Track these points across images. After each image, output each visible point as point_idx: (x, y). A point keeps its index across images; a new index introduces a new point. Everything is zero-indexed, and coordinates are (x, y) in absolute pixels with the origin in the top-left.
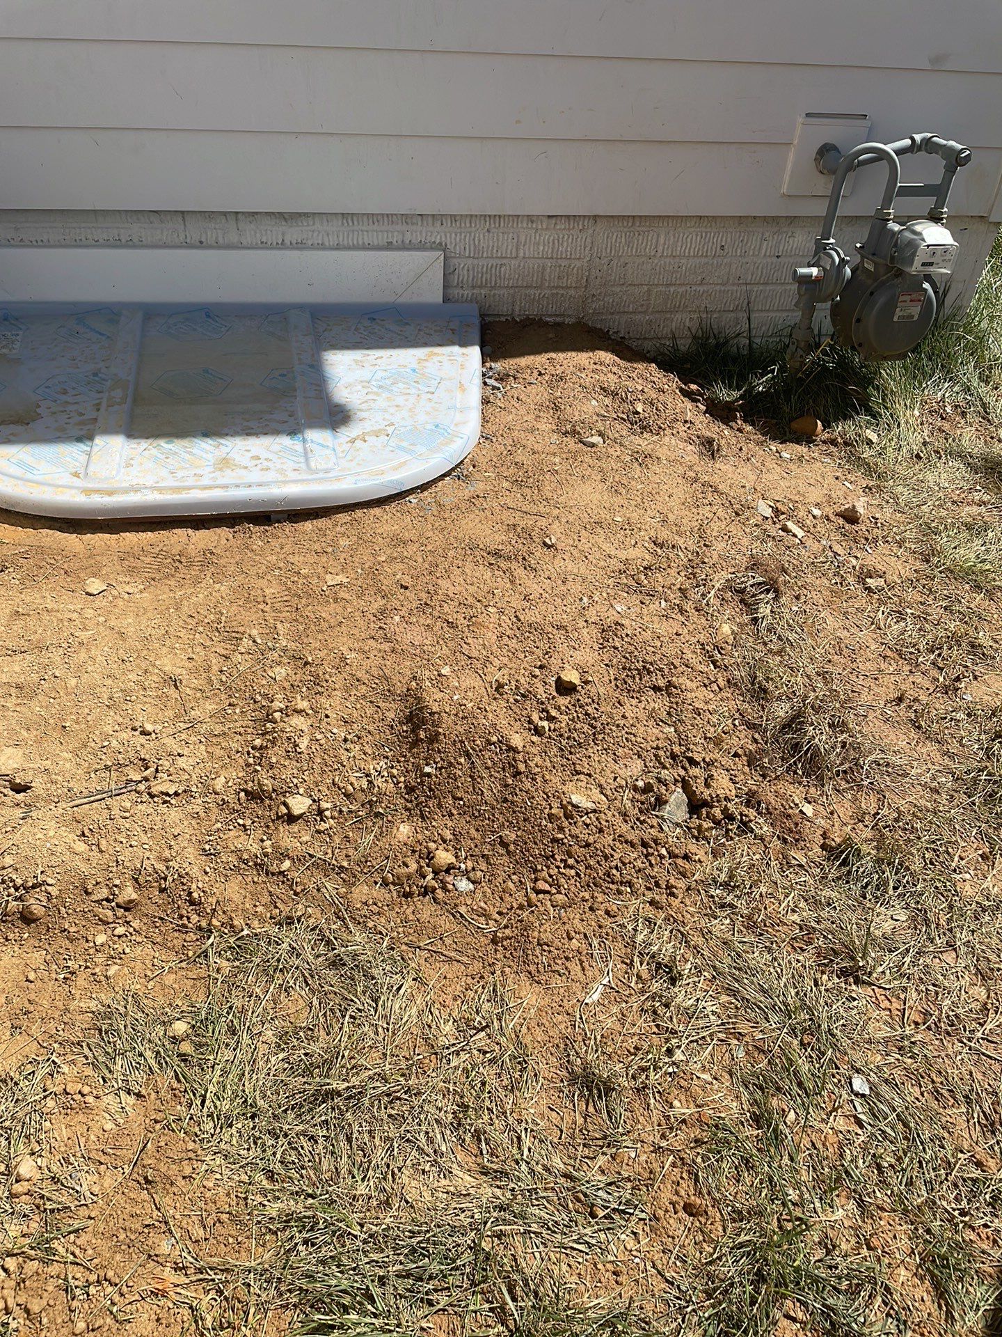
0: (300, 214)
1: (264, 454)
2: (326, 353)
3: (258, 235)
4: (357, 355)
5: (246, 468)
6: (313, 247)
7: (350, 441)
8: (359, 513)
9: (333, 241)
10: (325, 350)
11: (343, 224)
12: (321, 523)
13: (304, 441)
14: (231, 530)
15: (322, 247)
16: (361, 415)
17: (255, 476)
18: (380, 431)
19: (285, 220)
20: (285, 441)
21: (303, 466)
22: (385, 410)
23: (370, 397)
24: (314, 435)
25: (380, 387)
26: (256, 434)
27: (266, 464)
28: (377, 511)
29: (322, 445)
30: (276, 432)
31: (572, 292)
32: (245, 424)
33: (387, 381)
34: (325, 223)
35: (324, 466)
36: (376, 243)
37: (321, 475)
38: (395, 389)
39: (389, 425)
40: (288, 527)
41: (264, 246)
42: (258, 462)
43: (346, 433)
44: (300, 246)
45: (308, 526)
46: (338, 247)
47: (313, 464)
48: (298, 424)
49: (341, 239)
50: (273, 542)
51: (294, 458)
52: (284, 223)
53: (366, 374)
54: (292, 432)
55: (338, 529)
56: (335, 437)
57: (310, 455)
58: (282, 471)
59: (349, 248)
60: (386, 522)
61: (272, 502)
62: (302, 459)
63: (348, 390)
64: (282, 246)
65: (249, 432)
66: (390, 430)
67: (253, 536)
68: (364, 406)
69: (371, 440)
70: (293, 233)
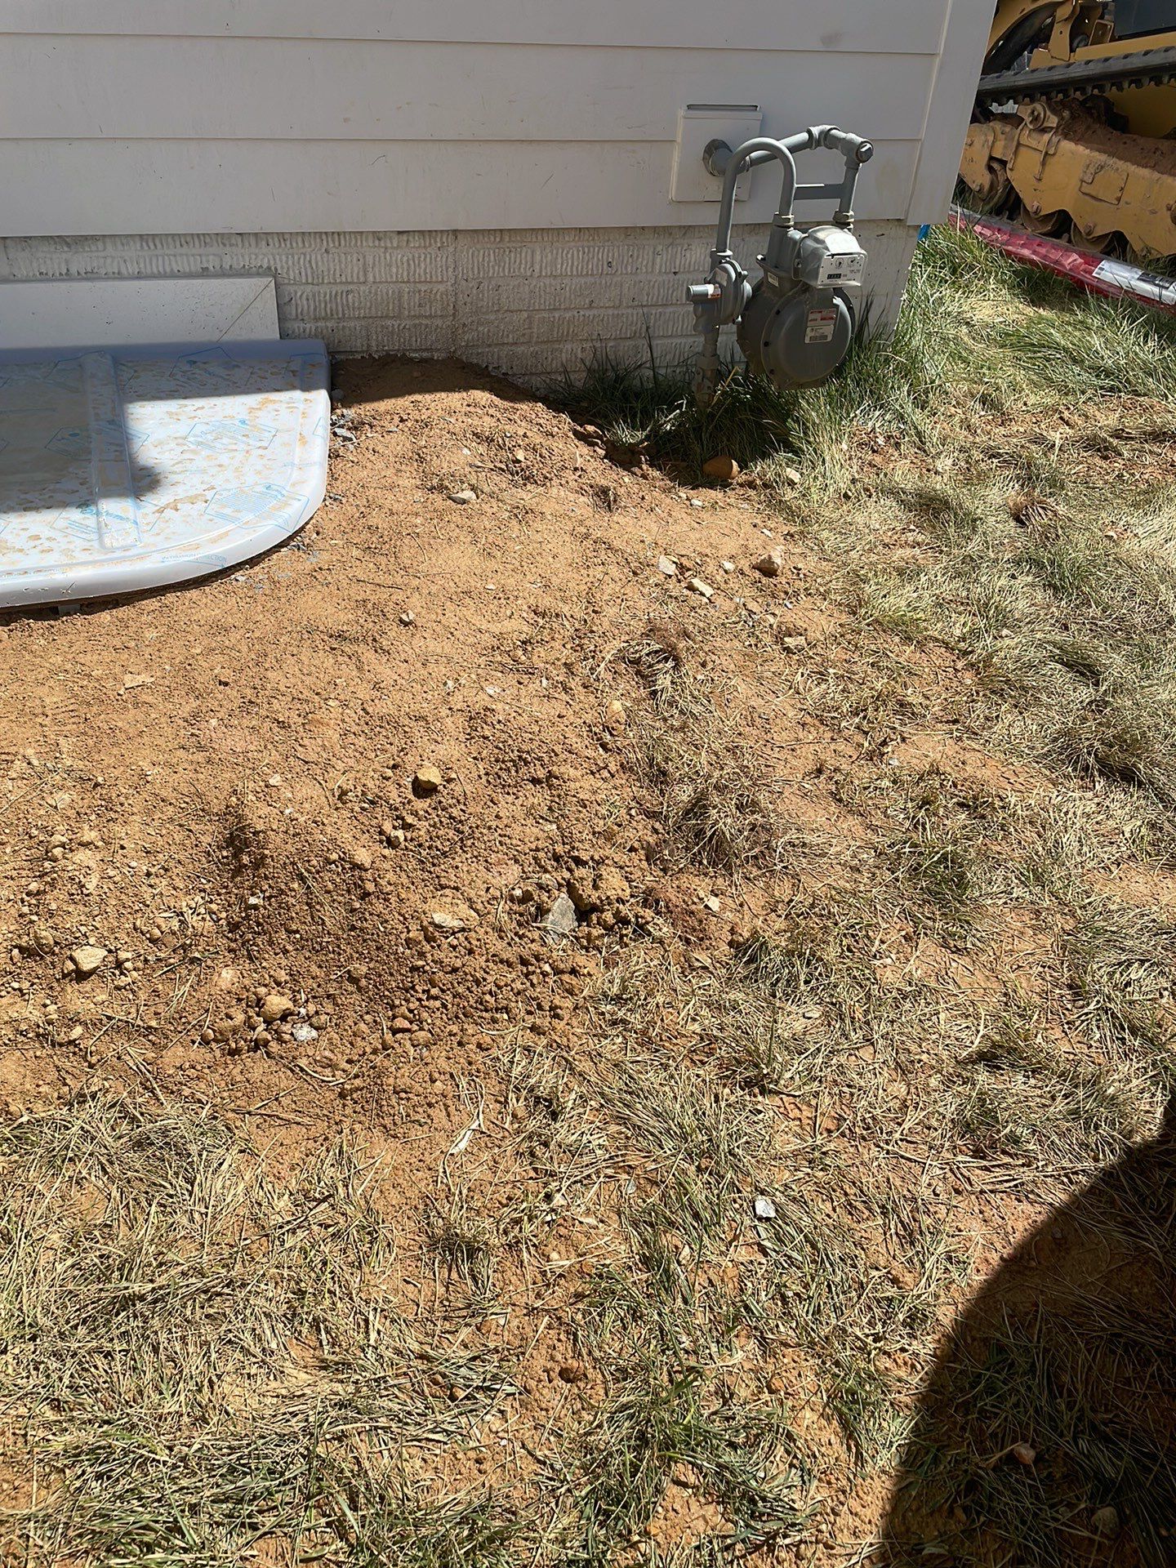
0: (86, 238)
1: (46, 533)
2: (131, 406)
3: (35, 265)
4: (172, 405)
5: (21, 550)
6: (107, 277)
7: (158, 511)
8: (170, 598)
9: (132, 269)
10: (131, 402)
11: (142, 246)
12: (122, 612)
13: (98, 514)
14: (6, 629)
15: (119, 276)
16: (173, 478)
17: (33, 560)
18: (196, 496)
19: (68, 245)
20: (74, 515)
21: (96, 544)
22: (204, 472)
23: (186, 456)
24: (112, 507)
25: (199, 444)
26: (37, 509)
27: (47, 544)
28: (194, 594)
29: (121, 518)
30: (64, 505)
31: (439, 322)
32: (22, 496)
33: (209, 437)
34: (120, 247)
35: (122, 543)
36: (187, 270)
37: (118, 554)
38: (219, 446)
39: (208, 489)
40: (79, 620)
41: (44, 277)
42: (37, 542)
43: (153, 501)
44: (90, 276)
45: (105, 617)
46: (139, 276)
47: (107, 541)
48: (91, 493)
49: (142, 265)
50: (60, 640)
51: (84, 536)
52: (66, 249)
53: (182, 429)
54: (84, 504)
55: (144, 618)
56: (139, 508)
57: (104, 530)
58: (67, 552)
59: (153, 277)
60: (204, 605)
61: (55, 590)
62: (94, 536)
63: (159, 449)
64: (67, 277)
65: (28, 506)
66: (209, 495)
67: (34, 634)
68: (174, 469)
69: (185, 508)
70: (80, 261)
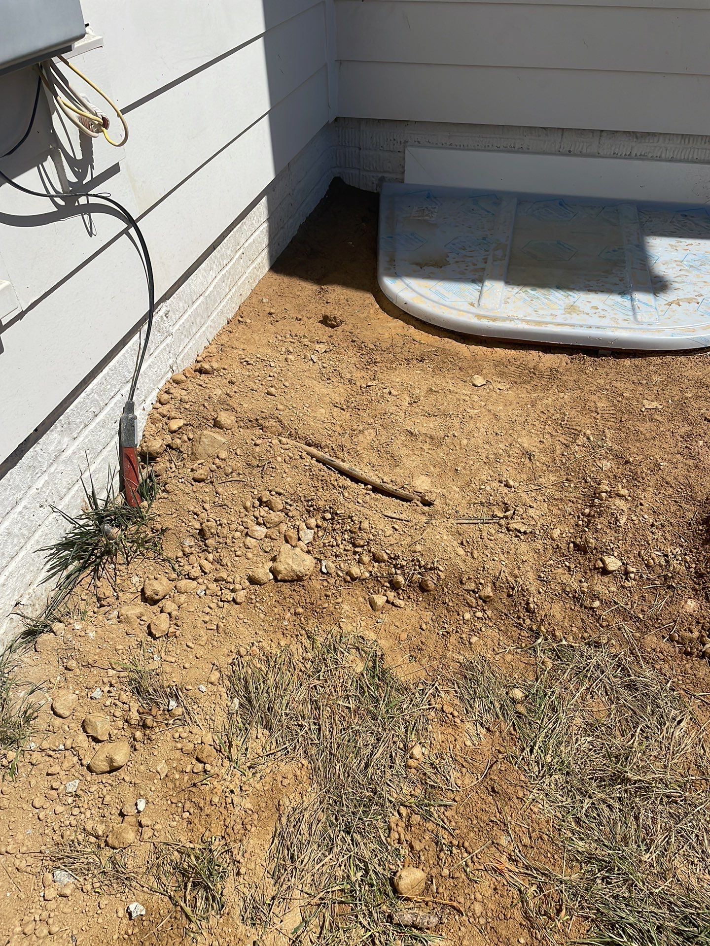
0: (648, 133)
1: (601, 306)
2: (648, 238)
3: (613, 148)
4: (673, 241)
5: (588, 314)
6: (653, 159)
7: (667, 304)
8: (669, 358)
9: (669, 155)
10: (648, 235)
11: (681, 142)
12: (637, 361)
13: (632, 300)
14: (570, 357)
15: (659, 159)
16: (676, 285)
17: (595, 321)
18: (692, 299)
19: (637, 138)
20: (617, 298)
21: (631, 318)
22: (695, 284)
23: (682, 273)
24: (639, 296)
25: (691, 266)
26: (596, 291)
27: (602, 313)
28: (683, 359)
29: (647, 304)
30: (610, 291)
32: (587, 283)
33: (696, 262)
34: (667, 141)
35: (647, 320)
36: (702, 157)
37: (644, 326)
38: (703, 270)
39: (699, 296)
40: (612, 360)
41: (615, 156)
42: (597, 311)
43: (663, 298)
44: (642, 157)
45: (627, 362)
46: (672, 160)
47: (639, 317)
48: (626, 287)
49: (676, 153)
50: (600, 370)
51: (623, 311)
52: (635, 140)
53: (679, 255)
54: (622, 293)
55: (651, 368)
56: (656, 300)
57: (637, 310)
58: (615, 320)
59: (680, 161)
60: (691, 368)
61: (599, 340)
62: (631, 313)
63: (665, 266)
64: (629, 157)
65: (589, 289)
66: (700, 299)
67: (586, 363)
68: (676, 279)
69: (684, 305)
70: (639, 147)
